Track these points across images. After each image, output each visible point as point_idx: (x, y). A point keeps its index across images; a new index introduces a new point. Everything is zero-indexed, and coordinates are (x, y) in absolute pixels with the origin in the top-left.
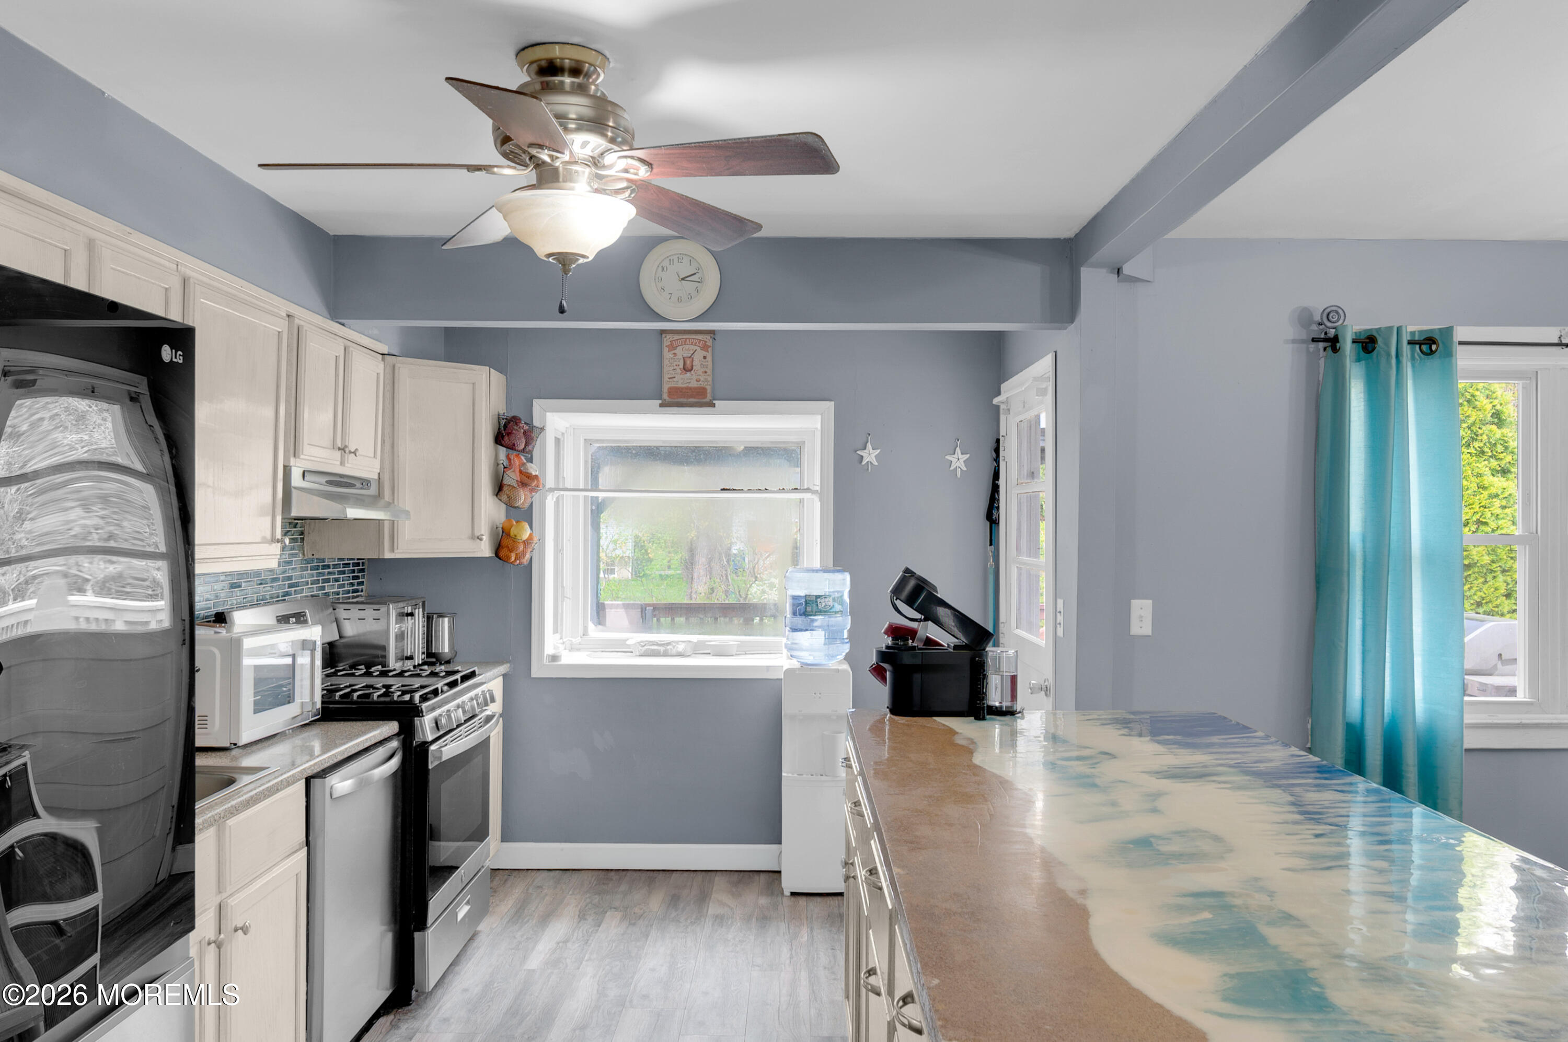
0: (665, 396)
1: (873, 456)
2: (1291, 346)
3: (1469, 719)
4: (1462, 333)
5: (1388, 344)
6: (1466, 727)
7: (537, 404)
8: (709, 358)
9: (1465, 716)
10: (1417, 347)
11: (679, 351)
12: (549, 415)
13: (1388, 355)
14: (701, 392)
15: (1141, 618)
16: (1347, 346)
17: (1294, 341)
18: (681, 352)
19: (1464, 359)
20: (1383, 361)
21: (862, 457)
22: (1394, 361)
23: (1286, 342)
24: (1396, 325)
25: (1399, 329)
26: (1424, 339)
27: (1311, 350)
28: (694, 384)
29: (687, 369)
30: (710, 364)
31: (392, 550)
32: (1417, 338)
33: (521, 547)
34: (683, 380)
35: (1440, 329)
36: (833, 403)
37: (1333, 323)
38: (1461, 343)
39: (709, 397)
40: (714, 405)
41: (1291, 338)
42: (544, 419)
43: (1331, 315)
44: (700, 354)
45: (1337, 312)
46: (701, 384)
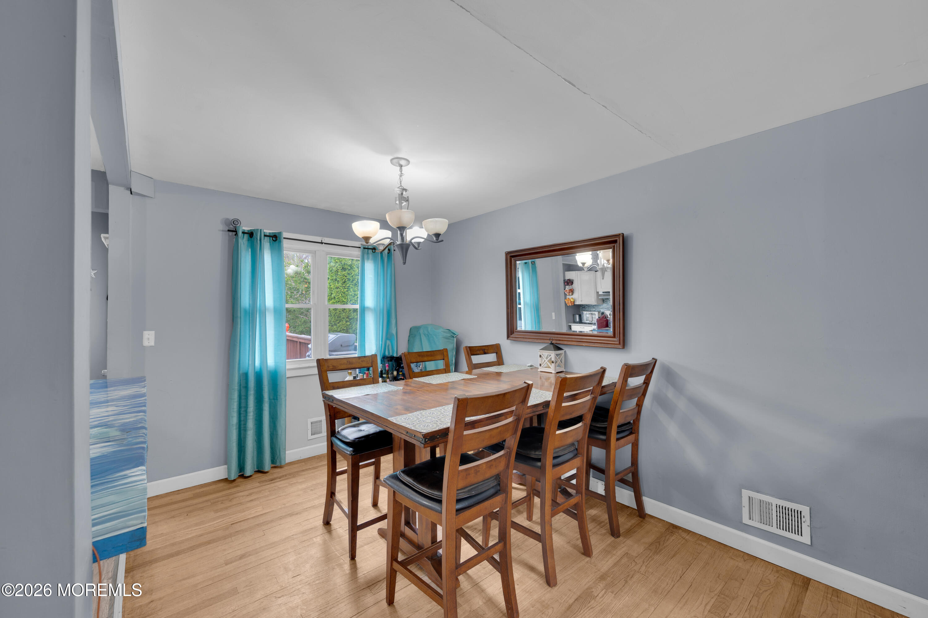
2: (222, 232)
3: (288, 367)
4: (285, 235)
5: (257, 235)
6: (287, 370)
9: (287, 366)
10: (271, 238)
13: (257, 239)
16: (240, 234)
17: (223, 231)
19: (286, 244)
20: (255, 241)
22: (259, 242)
23: (220, 230)
24: (260, 228)
25: (261, 230)
26: (273, 236)
27: (230, 235)
32: (271, 235)
35: (278, 233)
37: (236, 225)
38: (284, 238)
41: (222, 229)
43: (235, 222)
45: (237, 221)
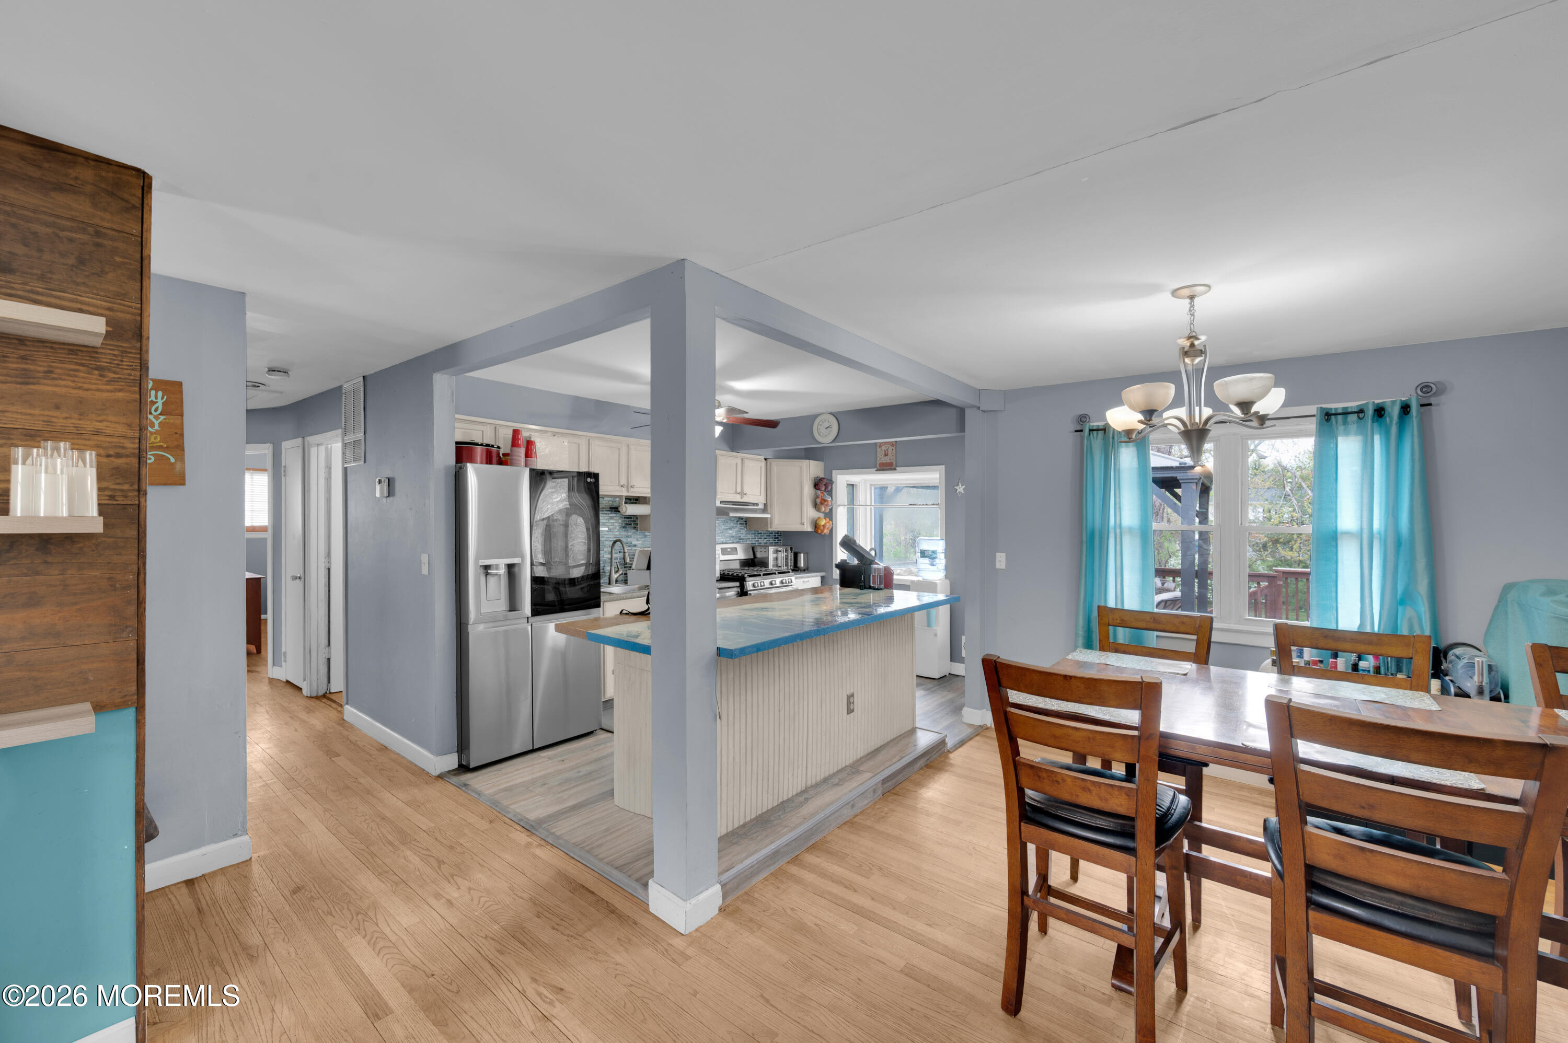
0: (878, 467)
1: (962, 489)
7: (834, 472)
8: (894, 450)
11: (883, 448)
12: (838, 476)
13: (1109, 436)
14: (891, 464)
15: (1000, 561)
18: (884, 448)
20: (1108, 439)
21: (957, 489)
22: (1111, 439)
23: (1070, 432)
27: (1078, 433)
28: (889, 461)
29: (886, 455)
30: (894, 452)
31: (771, 528)
33: (822, 528)
34: (887, 460)
36: (944, 466)
37: (1083, 422)
39: (894, 466)
40: (896, 469)
42: (836, 478)
43: (1083, 419)
44: (891, 448)
45: (1085, 417)
46: (892, 461)
